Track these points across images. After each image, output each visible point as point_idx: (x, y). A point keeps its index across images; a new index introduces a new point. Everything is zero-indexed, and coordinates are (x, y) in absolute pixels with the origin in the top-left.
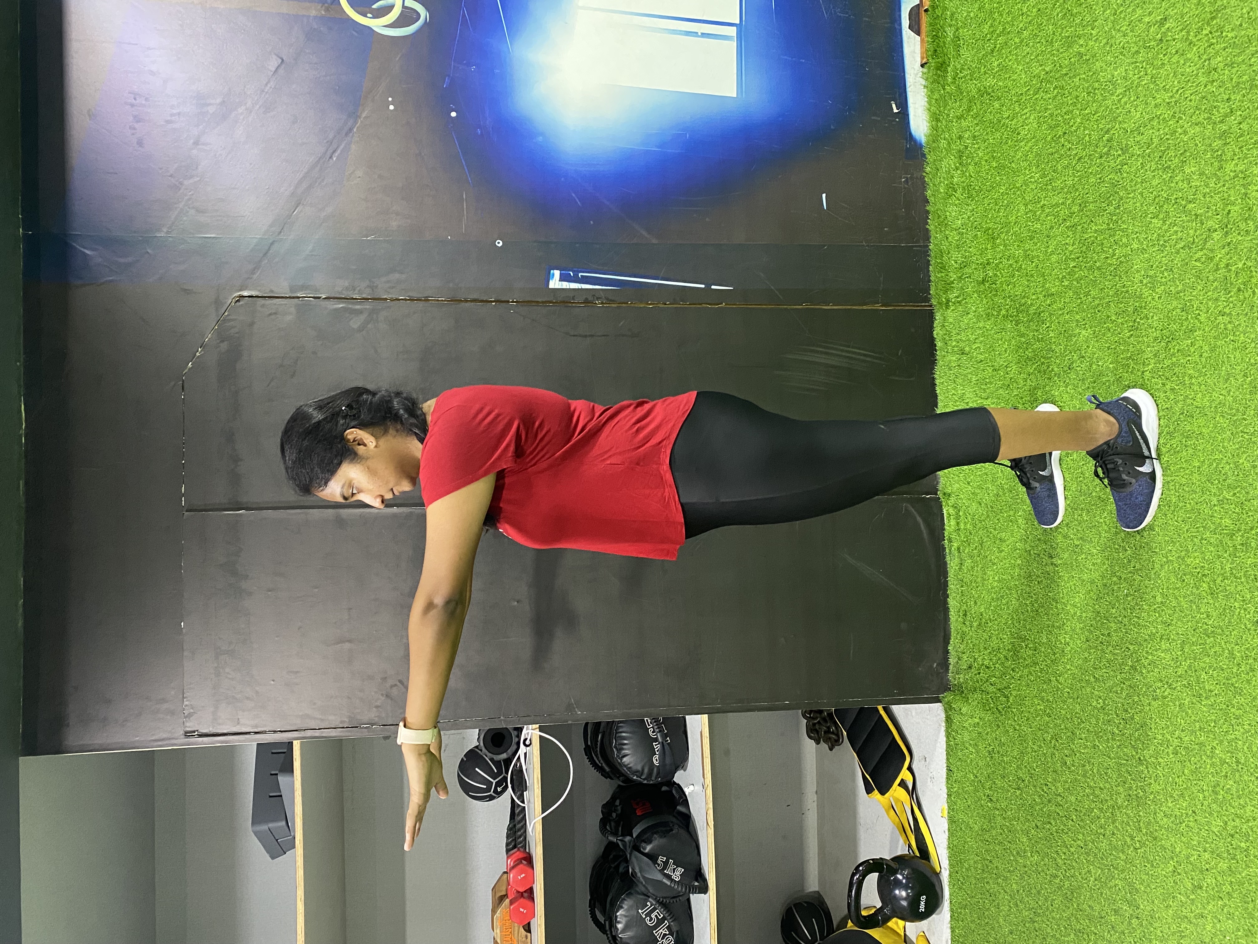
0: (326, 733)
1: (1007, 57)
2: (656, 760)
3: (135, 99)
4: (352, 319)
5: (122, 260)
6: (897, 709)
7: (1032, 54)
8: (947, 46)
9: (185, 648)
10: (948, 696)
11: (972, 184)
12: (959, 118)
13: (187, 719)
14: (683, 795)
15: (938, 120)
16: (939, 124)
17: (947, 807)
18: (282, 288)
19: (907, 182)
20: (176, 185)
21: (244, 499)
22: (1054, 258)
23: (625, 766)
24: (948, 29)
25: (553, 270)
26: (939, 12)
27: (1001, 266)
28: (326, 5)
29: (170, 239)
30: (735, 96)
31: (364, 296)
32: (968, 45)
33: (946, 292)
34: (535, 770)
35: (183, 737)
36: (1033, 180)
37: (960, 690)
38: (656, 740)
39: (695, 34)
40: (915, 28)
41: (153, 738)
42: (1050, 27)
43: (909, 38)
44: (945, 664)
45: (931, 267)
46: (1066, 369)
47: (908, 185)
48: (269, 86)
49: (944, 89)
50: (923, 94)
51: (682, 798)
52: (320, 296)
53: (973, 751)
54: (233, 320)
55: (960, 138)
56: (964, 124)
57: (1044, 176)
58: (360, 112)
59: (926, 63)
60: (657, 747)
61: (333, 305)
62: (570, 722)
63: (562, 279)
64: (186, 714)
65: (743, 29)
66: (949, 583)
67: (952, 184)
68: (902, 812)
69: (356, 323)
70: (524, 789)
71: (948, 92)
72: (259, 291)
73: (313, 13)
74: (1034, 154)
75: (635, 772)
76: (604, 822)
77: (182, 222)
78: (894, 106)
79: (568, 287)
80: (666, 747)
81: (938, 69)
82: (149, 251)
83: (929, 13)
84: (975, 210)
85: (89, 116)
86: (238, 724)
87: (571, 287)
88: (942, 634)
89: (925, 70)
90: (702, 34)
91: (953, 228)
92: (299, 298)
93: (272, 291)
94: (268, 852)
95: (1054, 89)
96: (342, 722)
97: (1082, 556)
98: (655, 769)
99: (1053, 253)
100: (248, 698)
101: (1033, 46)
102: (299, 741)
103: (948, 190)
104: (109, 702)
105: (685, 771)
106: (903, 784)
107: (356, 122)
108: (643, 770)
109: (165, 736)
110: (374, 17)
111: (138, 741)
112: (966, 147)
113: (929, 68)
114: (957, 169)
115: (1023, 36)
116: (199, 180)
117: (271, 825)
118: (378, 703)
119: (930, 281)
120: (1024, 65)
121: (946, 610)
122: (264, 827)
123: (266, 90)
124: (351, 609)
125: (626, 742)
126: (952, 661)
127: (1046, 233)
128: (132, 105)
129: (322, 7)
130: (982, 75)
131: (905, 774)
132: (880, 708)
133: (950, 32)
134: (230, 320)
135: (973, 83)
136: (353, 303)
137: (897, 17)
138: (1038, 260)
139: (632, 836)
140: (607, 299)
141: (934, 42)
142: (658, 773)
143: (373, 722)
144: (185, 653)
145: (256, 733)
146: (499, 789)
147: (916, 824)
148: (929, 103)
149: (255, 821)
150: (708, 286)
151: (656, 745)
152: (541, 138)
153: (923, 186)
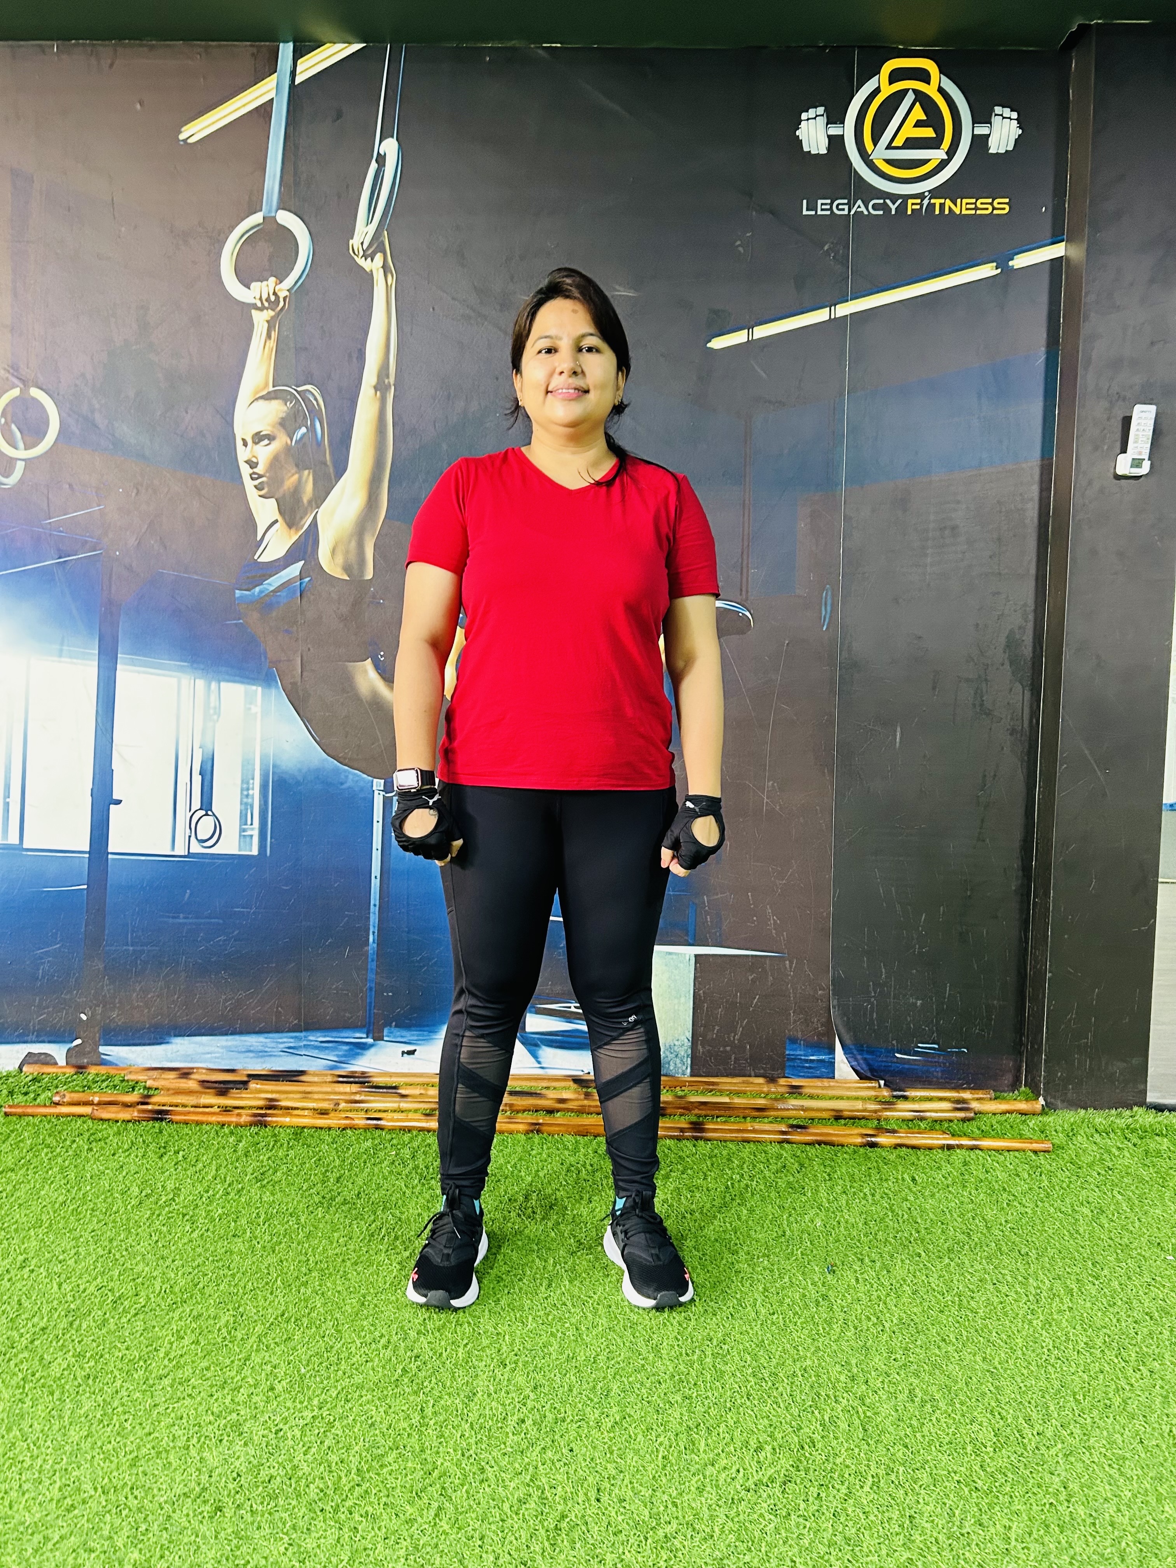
40: (30, 1059)
43: (17, 1052)
65: (17, 852)
90: (8, 803)
137: (41, 1040)
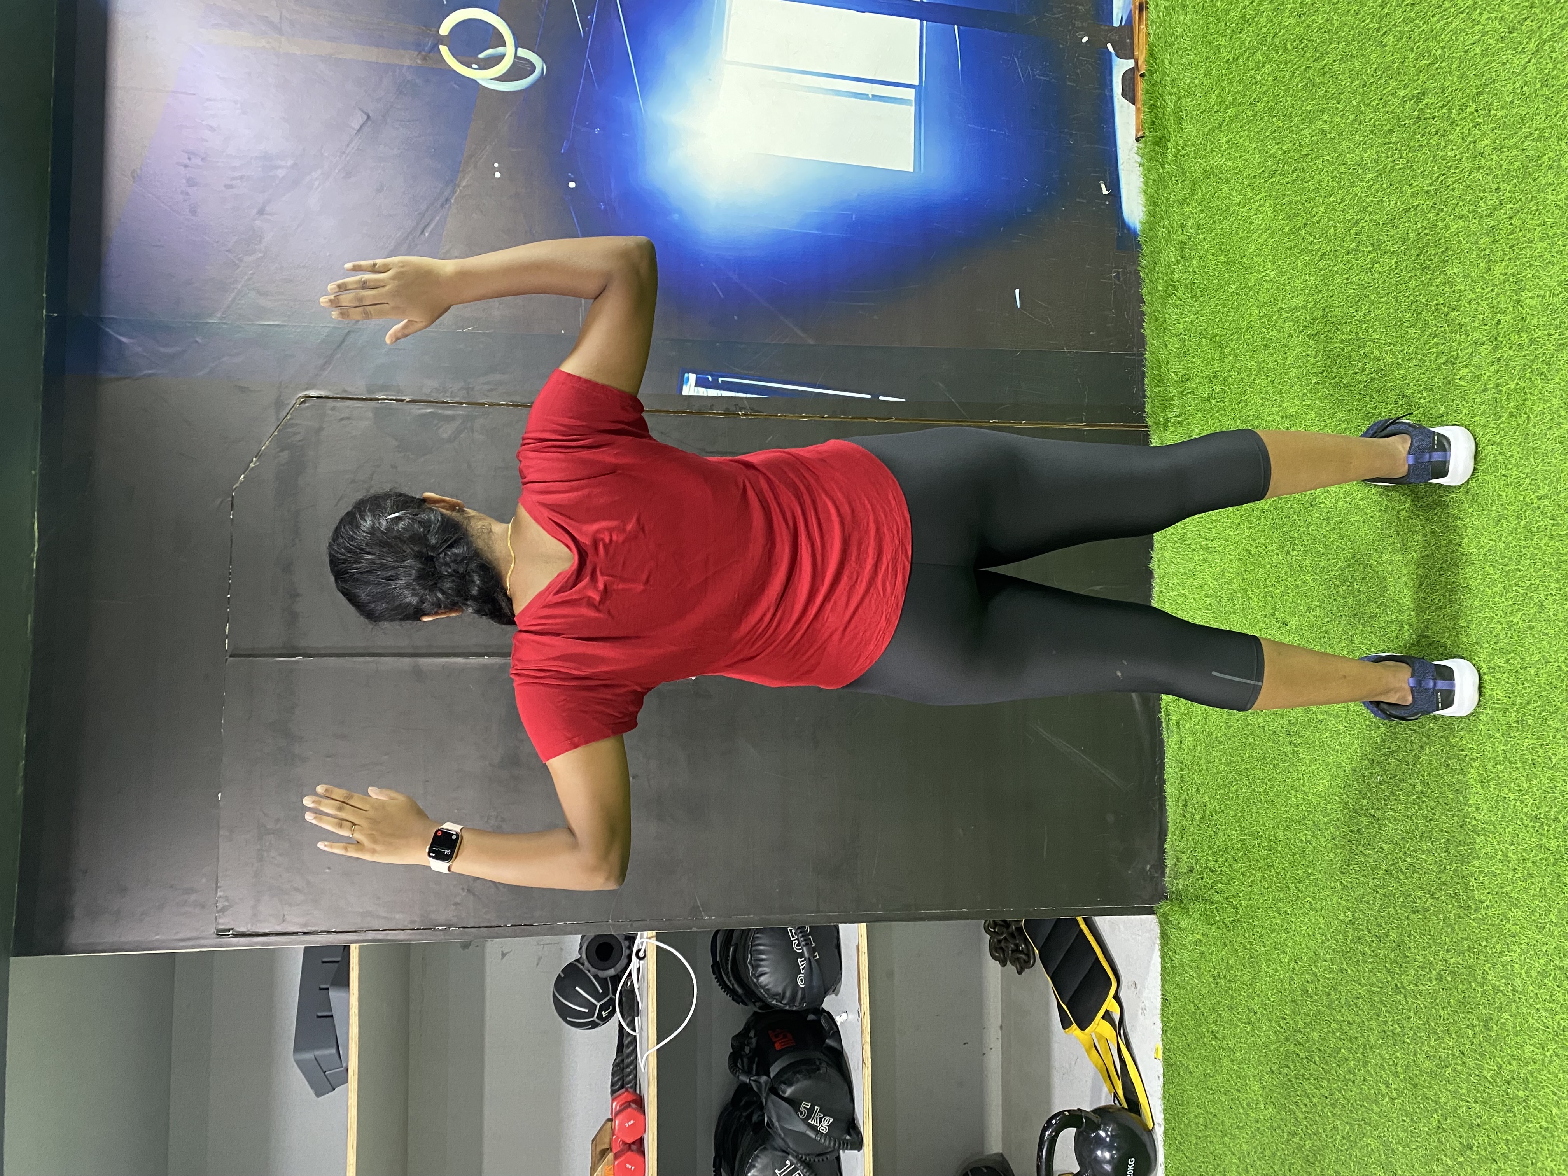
0: (392, 935)
1: (1237, 133)
2: (801, 980)
3: (189, 159)
4: (442, 426)
5: (162, 350)
6: (1101, 921)
7: (1267, 130)
8: (1167, 117)
9: (221, 825)
10: (1163, 907)
11: (1196, 281)
12: (1181, 203)
13: (221, 914)
14: (834, 1027)
15: (1155, 204)
16: (1158, 209)
17: (1161, 1046)
18: (358, 387)
19: (1118, 277)
20: (234, 262)
21: (303, 643)
22: (1293, 372)
23: (763, 987)
24: (1168, 98)
25: (688, 373)
26: (1157, 77)
27: (1230, 380)
28: (423, 53)
29: (225, 326)
30: (912, 170)
31: (457, 399)
32: (1191, 118)
33: (1164, 410)
34: (650, 990)
35: (215, 936)
36: (1268, 279)
37: (1179, 899)
38: (801, 955)
39: (864, 96)
40: (1130, 94)
41: (175, 937)
42: (1288, 99)
43: (1122, 106)
44: (1160, 866)
45: (1146, 379)
46: (1308, 505)
47: (1119, 280)
48: (351, 146)
49: (1163, 168)
50: (1139, 173)
51: (833, 1029)
52: (404, 398)
53: (1195, 975)
54: (297, 425)
55: (1182, 226)
56: (1187, 210)
57: (1280, 274)
58: (459, 179)
59: (1142, 137)
60: (802, 964)
61: (419, 409)
62: (694, 929)
63: (698, 384)
64: (219, 908)
65: (923, 92)
66: (1167, 766)
67: (1173, 281)
68: (1107, 1053)
69: (447, 431)
70: (636, 1014)
71: (1167, 172)
72: (330, 390)
73: (408, 62)
74: (1269, 247)
75: (774, 996)
76: (735, 1058)
77: (239, 306)
78: (1103, 186)
79: (705, 394)
80: (814, 963)
81: (1156, 144)
82: (198, 339)
83: (1145, 78)
84: (1200, 312)
85: (134, 177)
86: (284, 921)
87: (709, 395)
88: (1157, 829)
89: (1141, 145)
90: (873, 96)
91: (1173, 333)
92: (378, 399)
93: (345, 391)
94: (312, 1088)
95: (1293, 172)
96: (413, 922)
97: (1327, 734)
98: (800, 992)
99: (1291, 366)
100: (297, 890)
101: (1268, 120)
102: (357, 945)
103: (1168, 288)
104: (123, 890)
105: (837, 995)
106: (1107, 1016)
107: (454, 192)
108: (784, 993)
109: (194, 934)
110: (480, 68)
111: (157, 940)
112: (1190, 237)
113: (1146, 143)
114: (1178, 262)
115: (1257, 109)
116: (262, 257)
117: (318, 1053)
118: (458, 900)
119: (1145, 396)
120: (1258, 142)
121: (1162, 800)
122: (309, 1056)
123: (347, 152)
124: (428, 781)
125: (764, 957)
126: (1169, 862)
127: (1283, 341)
128: (186, 166)
129: (418, 55)
130: (1208, 153)
131: (1110, 1004)
132: (1080, 919)
133: (1170, 102)
134: (292, 425)
135: (1198, 162)
136: (443, 408)
137: (1109, 83)
138: (1274, 374)
139: (769, 1076)
140: (753, 410)
141: (1150, 112)
142: (803, 998)
143: (451, 923)
144: (221, 833)
145: (305, 933)
146: (604, 1014)
147: (1124, 1068)
148: (1146, 184)
149: (298, 1048)
150: (875, 396)
151: (801, 962)
152: (677, 215)
153: (1139, 282)
